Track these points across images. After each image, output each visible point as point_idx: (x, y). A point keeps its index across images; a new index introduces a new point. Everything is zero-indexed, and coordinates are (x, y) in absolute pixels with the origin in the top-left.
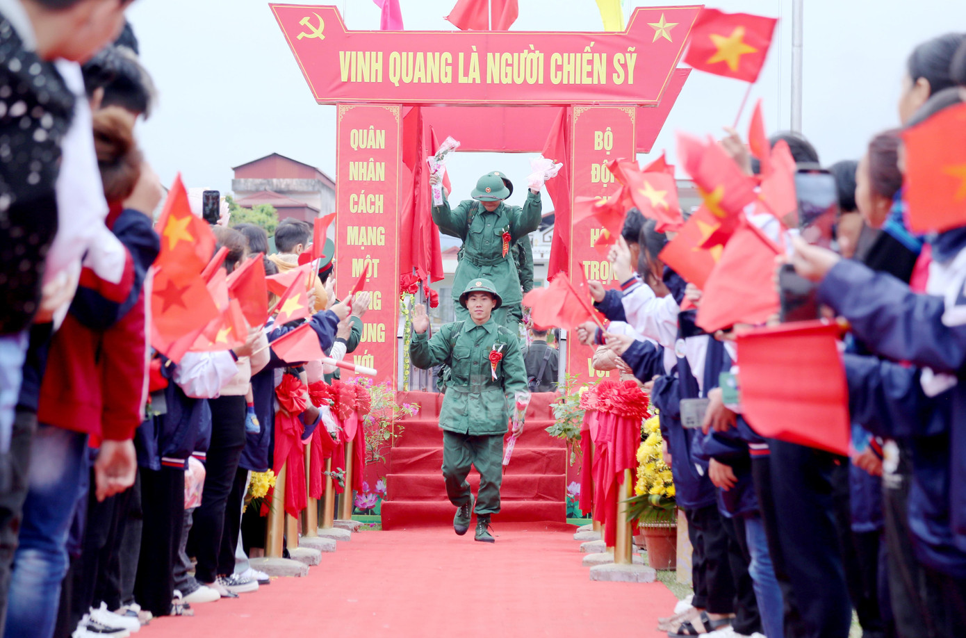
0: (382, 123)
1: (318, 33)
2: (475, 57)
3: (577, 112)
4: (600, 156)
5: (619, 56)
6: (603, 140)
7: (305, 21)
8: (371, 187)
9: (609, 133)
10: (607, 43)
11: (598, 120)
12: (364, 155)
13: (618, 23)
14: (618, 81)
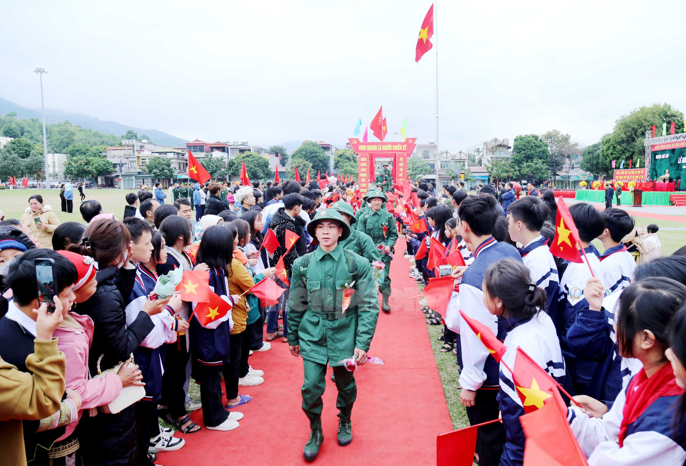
0: (366, 157)
1: (356, 143)
2: (381, 146)
3: (397, 155)
4: (401, 162)
5: (404, 146)
6: (401, 159)
7: (353, 141)
8: (364, 167)
9: (402, 158)
10: (402, 144)
11: (400, 156)
12: (363, 162)
13: (404, 141)
14: (404, 150)
